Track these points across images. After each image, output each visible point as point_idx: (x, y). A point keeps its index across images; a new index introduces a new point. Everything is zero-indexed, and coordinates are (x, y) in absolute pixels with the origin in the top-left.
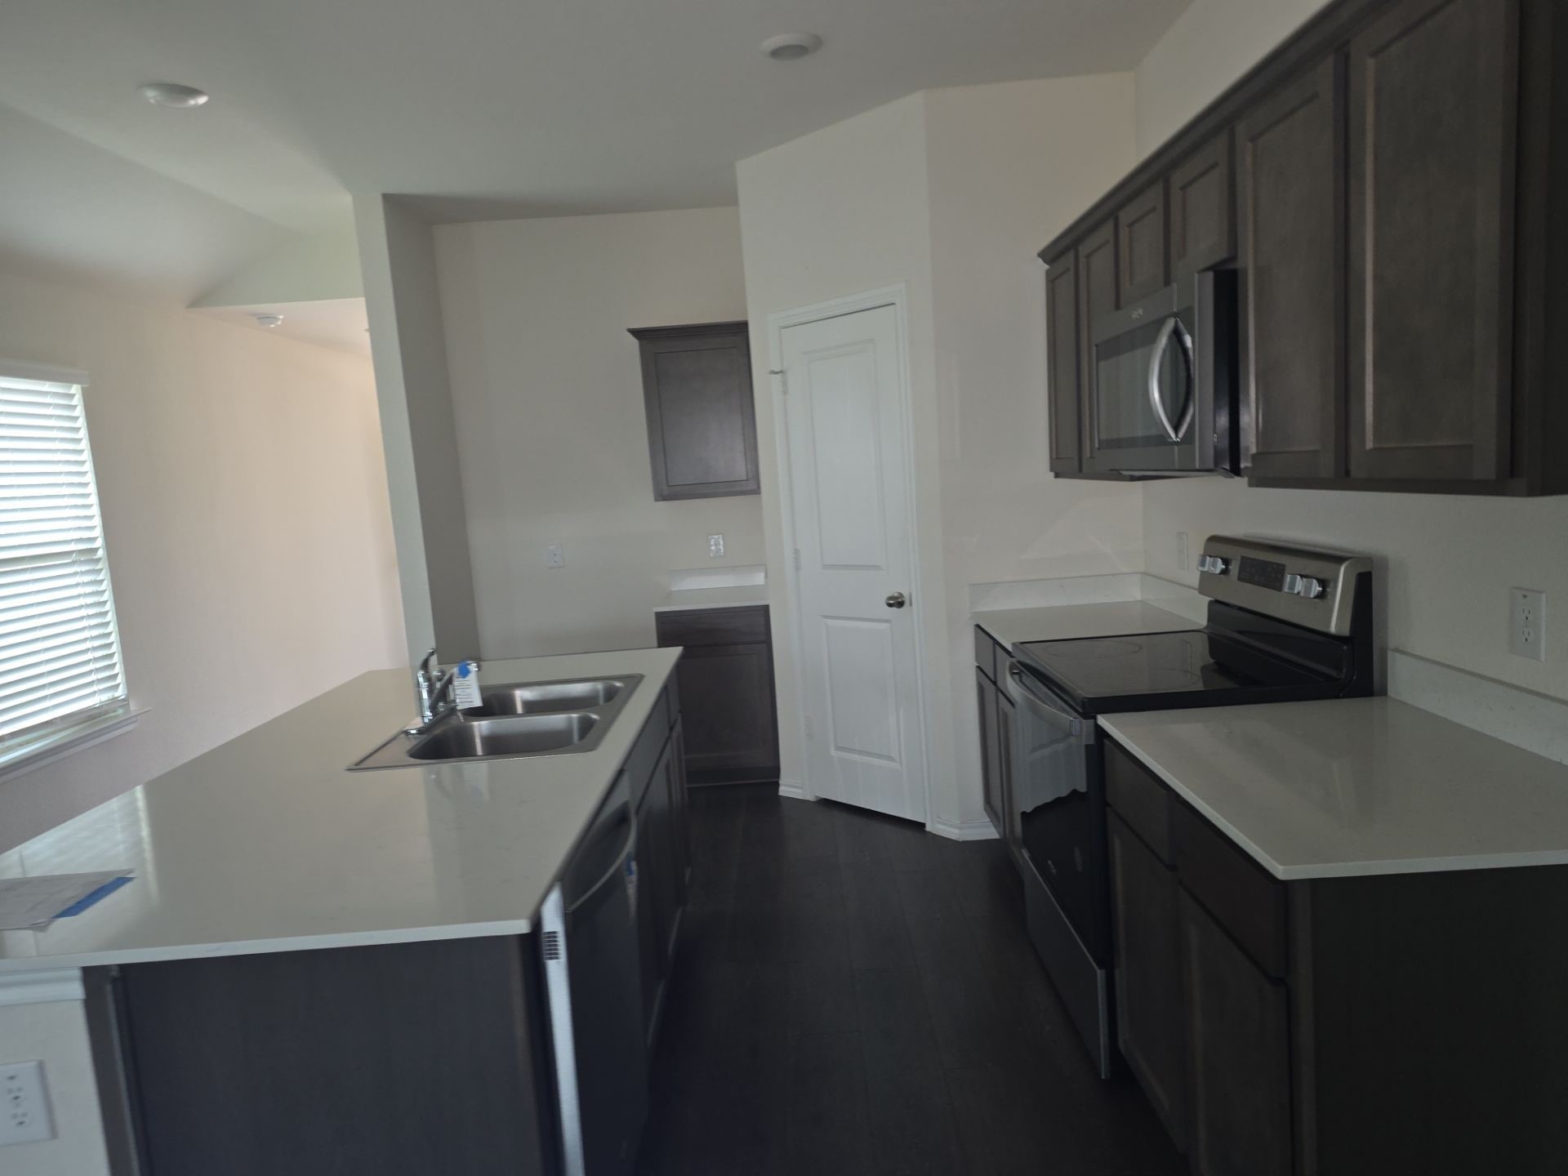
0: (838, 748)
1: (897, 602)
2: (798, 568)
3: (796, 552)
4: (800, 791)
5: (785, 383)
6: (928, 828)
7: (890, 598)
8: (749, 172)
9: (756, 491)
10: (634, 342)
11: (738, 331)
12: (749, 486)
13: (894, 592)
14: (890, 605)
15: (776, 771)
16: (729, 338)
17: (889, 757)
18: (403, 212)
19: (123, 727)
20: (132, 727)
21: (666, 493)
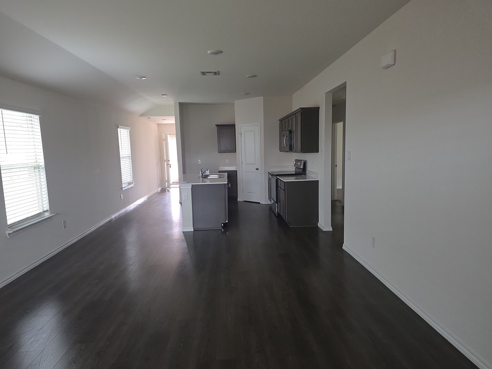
0: (248, 192)
1: (257, 169)
2: (242, 164)
3: (242, 162)
4: (241, 200)
5: (241, 135)
6: (260, 203)
8: (236, 102)
9: (236, 152)
10: (216, 127)
11: (233, 126)
12: (234, 150)
13: (257, 167)
15: (237, 197)
16: (232, 127)
17: (255, 193)
18: (182, 105)
19: (132, 185)
20: (133, 185)
21: (220, 152)
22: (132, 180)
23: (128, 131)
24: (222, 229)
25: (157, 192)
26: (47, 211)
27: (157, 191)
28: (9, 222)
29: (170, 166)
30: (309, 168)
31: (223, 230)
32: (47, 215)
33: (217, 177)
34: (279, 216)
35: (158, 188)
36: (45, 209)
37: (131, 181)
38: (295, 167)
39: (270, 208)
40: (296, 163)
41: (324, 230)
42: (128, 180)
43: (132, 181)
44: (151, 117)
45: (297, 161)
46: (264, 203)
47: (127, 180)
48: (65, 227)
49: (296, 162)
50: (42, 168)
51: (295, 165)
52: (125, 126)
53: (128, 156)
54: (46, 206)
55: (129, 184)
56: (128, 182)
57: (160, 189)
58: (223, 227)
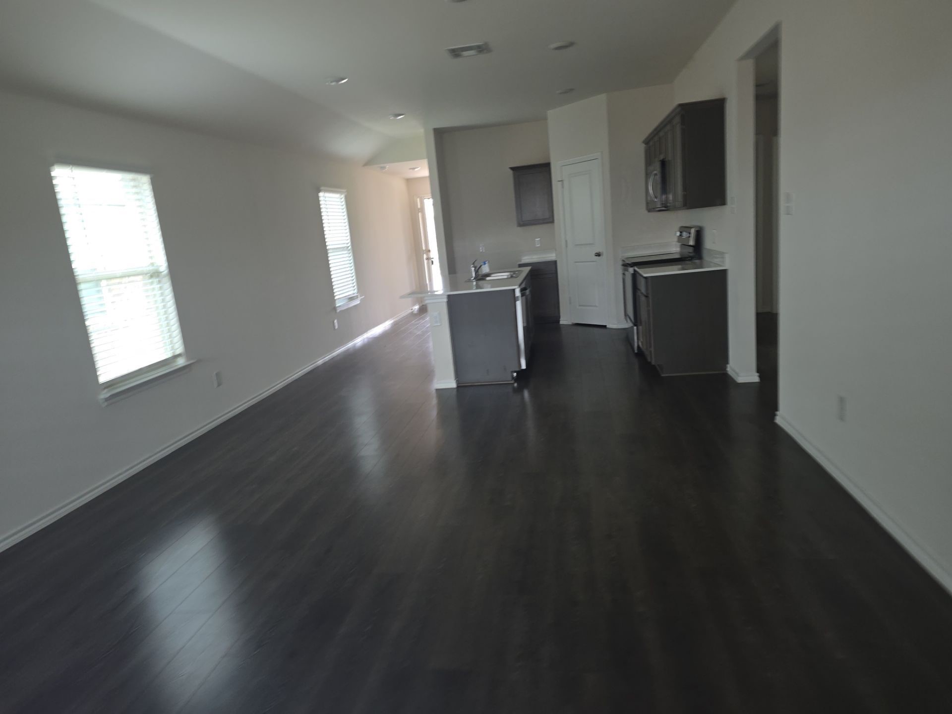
0: (580, 306)
1: (598, 255)
2: (567, 246)
3: (566, 241)
4: (567, 322)
5: (563, 185)
6: (608, 327)
7: (596, 253)
8: (551, 113)
9: (553, 222)
10: (511, 172)
11: (545, 167)
12: (550, 220)
13: (597, 251)
14: (596, 256)
15: (559, 317)
16: (544, 169)
17: (596, 306)
18: (439, 134)
19: (357, 302)
20: (359, 302)
21: (522, 224)
22: (356, 291)
23: (343, 196)
24: (513, 384)
25: (412, 312)
26: (179, 355)
27: (410, 311)
28: (102, 379)
29: (432, 262)
30: (709, 243)
31: (516, 385)
32: (181, 362)
33: (506, 277)
34: (640, 354)
35: (414, 305)
36: (178, 352)
37: (354, 294)
38: (680, 244)
39: (625, 336)
40: (680, 235)
41: (740, 380)
42: (349, 291)
43: (356, 295)
44: (386, 165)
45: (683, 229)
46: (615, 326)
47: (347, 292)
48: (219, 385)
49: (681, 232)
50: (165, 276)
51: (679, 241)
52: (333, 187)
53: (345, 245)
54: (179, 348)
55: (351, 299)
56: (349, 297)
57: (416, 307)
58: (516, 380)
